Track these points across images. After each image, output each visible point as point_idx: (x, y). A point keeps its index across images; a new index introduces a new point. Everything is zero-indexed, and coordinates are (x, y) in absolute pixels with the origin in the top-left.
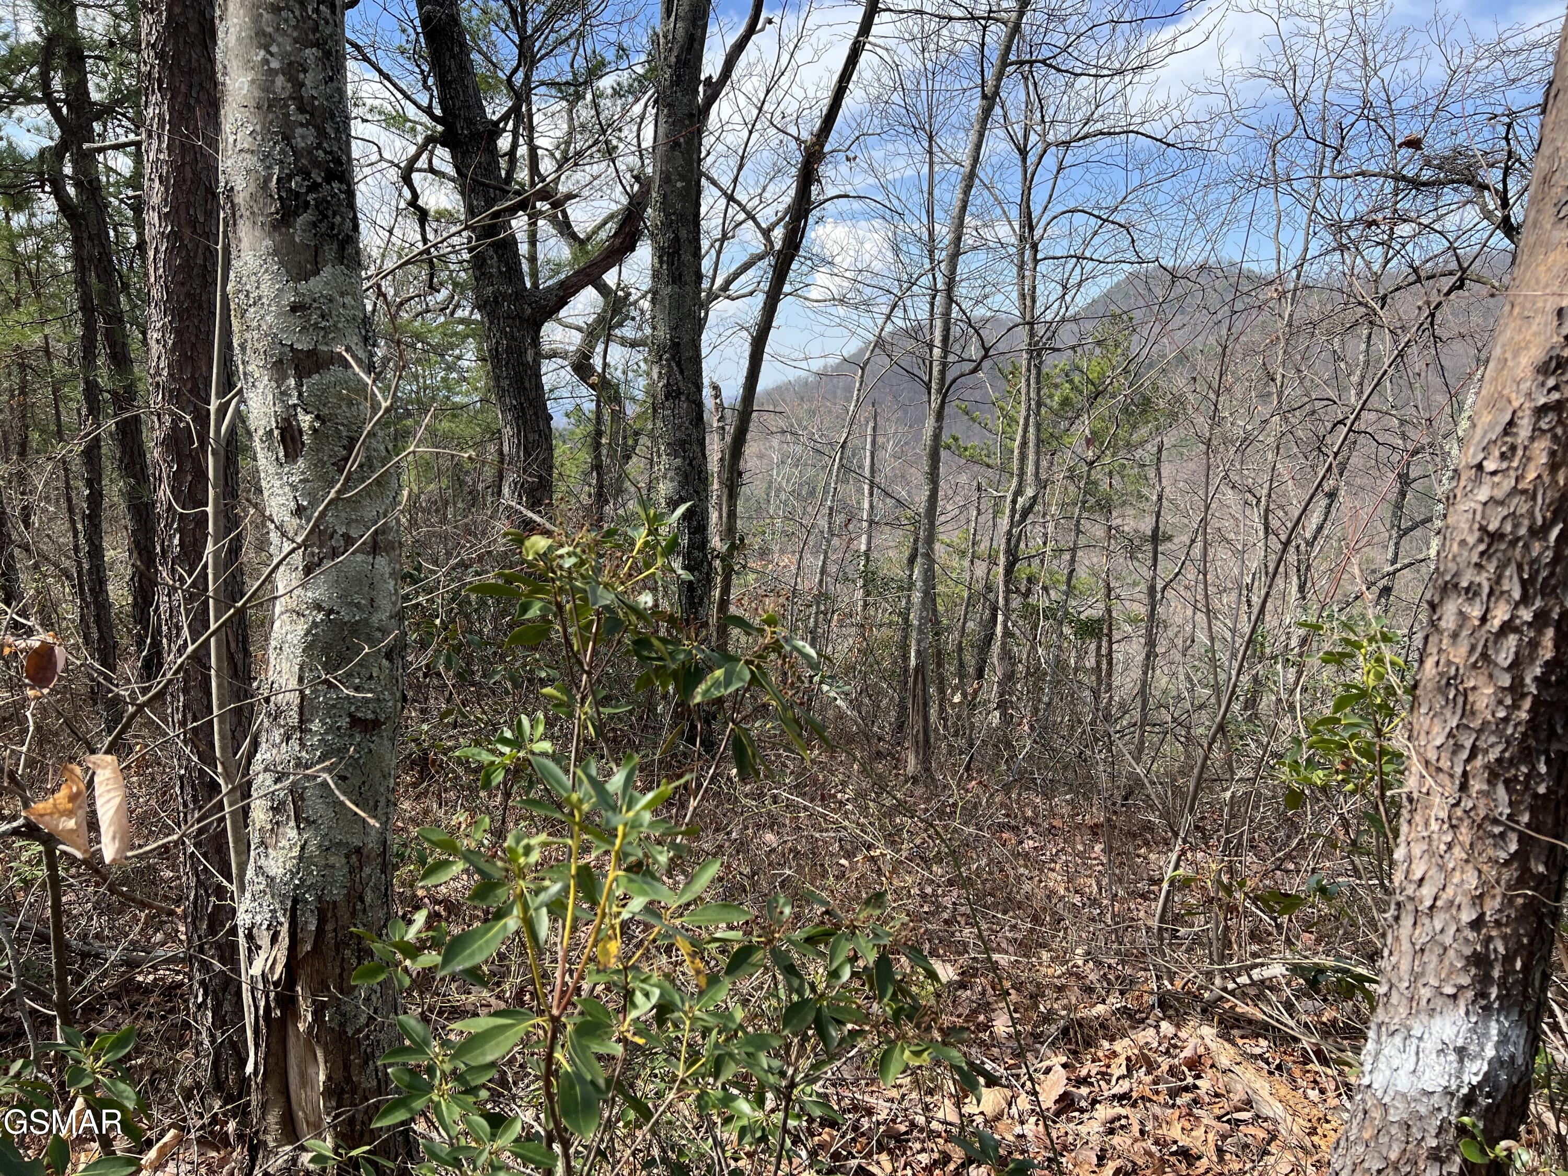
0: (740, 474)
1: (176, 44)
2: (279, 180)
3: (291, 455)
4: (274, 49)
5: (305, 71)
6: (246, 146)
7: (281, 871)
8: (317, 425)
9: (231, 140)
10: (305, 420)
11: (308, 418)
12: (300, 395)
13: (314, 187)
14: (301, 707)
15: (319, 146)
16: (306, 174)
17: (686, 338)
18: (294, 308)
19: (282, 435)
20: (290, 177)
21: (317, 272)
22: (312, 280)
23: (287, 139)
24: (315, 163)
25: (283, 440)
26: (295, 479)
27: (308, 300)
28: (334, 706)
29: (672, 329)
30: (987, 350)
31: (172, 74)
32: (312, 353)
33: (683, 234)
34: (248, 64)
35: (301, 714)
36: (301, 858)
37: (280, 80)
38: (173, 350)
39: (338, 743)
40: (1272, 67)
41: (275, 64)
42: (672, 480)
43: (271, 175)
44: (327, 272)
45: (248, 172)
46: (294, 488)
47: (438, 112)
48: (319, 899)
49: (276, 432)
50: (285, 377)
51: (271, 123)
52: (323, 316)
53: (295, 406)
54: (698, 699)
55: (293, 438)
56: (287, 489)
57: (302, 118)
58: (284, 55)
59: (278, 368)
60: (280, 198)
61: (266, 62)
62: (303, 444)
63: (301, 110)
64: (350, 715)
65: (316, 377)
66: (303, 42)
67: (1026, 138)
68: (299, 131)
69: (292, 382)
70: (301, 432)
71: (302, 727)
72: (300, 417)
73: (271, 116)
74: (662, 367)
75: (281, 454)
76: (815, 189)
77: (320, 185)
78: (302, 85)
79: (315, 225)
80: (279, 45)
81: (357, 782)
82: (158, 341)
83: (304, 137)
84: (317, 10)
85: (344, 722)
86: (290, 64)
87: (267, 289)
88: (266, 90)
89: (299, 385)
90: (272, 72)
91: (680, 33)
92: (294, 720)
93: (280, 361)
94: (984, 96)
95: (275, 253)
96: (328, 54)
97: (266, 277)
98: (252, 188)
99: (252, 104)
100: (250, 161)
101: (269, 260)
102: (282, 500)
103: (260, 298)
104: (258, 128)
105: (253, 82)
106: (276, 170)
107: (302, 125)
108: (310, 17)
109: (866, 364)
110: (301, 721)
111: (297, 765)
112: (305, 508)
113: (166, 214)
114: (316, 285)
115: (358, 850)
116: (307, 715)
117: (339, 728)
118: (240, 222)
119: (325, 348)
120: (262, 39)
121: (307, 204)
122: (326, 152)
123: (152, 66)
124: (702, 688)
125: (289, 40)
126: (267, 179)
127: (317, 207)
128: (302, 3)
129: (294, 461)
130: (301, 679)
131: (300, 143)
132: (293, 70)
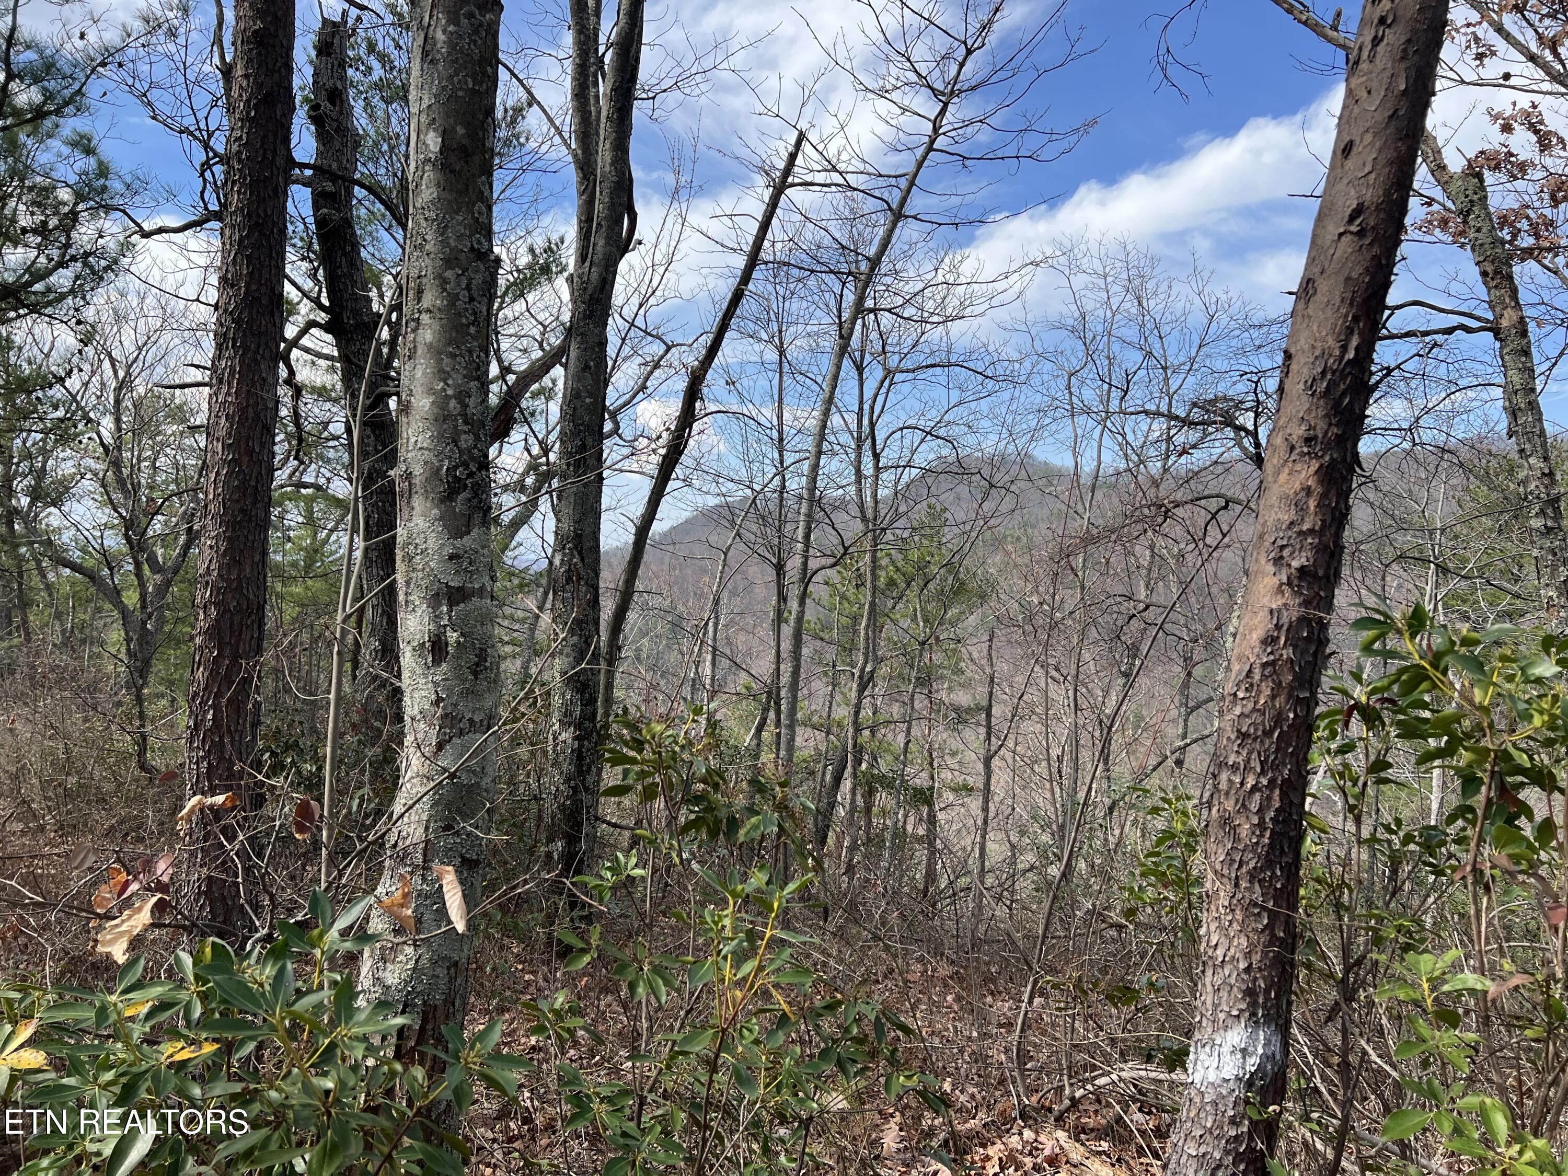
2: (448, 469)
3: (437, 662)
4: (450, 382)
5: (469, 396)
6: (425, 445)
7: (397, 981)
8: (461, 640)
9: (413, 440)
10: (452, 636)
11: (455, 634)
12: (450, 618)
13: (471, 475)
14: (425, 850)
15: (475, 447)
16: (466, 465)
17: (588, 530)
18: (451, 557)
19: (432, 646)
20: (456, 467)
21: (468, 533)
22: (465, 538)
23: (455, 442)
24: (473, 459)
25: (432, 650)
26: (438, 678)
27: (461, 552)
28: (451, 849)
29: (575, 522)
30: (846, 549)
32: (459, 589)
33: (589, 441)
34: (430, 391)
35: (425, 855)
36: (414, 969)
37: (453, 403)
41: (450, 392)
42: (568, 656)
43: (442, 466)
44: (475, 533)
45: (426, 463)
46: (436, 684)
47: (325, 301)
48: (425, 1002)
49: (428, 644)
50: (440, 605)
51: (444, 431)
52: (470, 563)
53: (445, 626)
55: (440, 649)
56: (430, 685)
57: (466, 428)
58: (457, 386)
59: (434, 601)
60: (448, 481)
61: (444, 390)
62: (448, 653)
63: (466, 422)
64: (462, 856)
65: (462, 605)
66: (469, 377)
67: (862, 357)
68: (463, 437)
69: (444, 609)
70: (447, 644)
71: (425, 865)
72: (448, 634)
73: (444, 426)
74: (564, 555)
75: (430, 660)
77: (474, 473)
78: (467, 406)
79: (470, 500)
80: (453, 379)
83: (467, 441)
84: (479, 356)
85: (457, 862)
86: (460, 392)
87: (433, 543)
88: (442, 409)
89: (450, 611)
90: (447, 397)
92: (419, 858)
93: (437, 594)
94: (841, 337)
95: (441, 519)
97: (432, 535)
98: (427, 475)
99: (431, 417)
100: (427, 455)
101: (436, 523)
102: (423, 693)
103: (426, 549)
104: (435, 434)
105: (433, 403)
106: (446, 462)
107: (465, 432)
108: (474, 361)
109: (729, 548)
110: (425, 861)
111: (419, 895)
112: (443, 700)
114: (467, 541)
115: (456, 964)
116: (429, 857)
119: (469, 585)
120: (442, 374)
121: (466, 486)
125: (461, 376)
126: (439, 469)
127: (472, 488)
128: (470, 352)
129: (439, 665)
130: (427, 828)
131: (463, 444)
132: (462, 396)
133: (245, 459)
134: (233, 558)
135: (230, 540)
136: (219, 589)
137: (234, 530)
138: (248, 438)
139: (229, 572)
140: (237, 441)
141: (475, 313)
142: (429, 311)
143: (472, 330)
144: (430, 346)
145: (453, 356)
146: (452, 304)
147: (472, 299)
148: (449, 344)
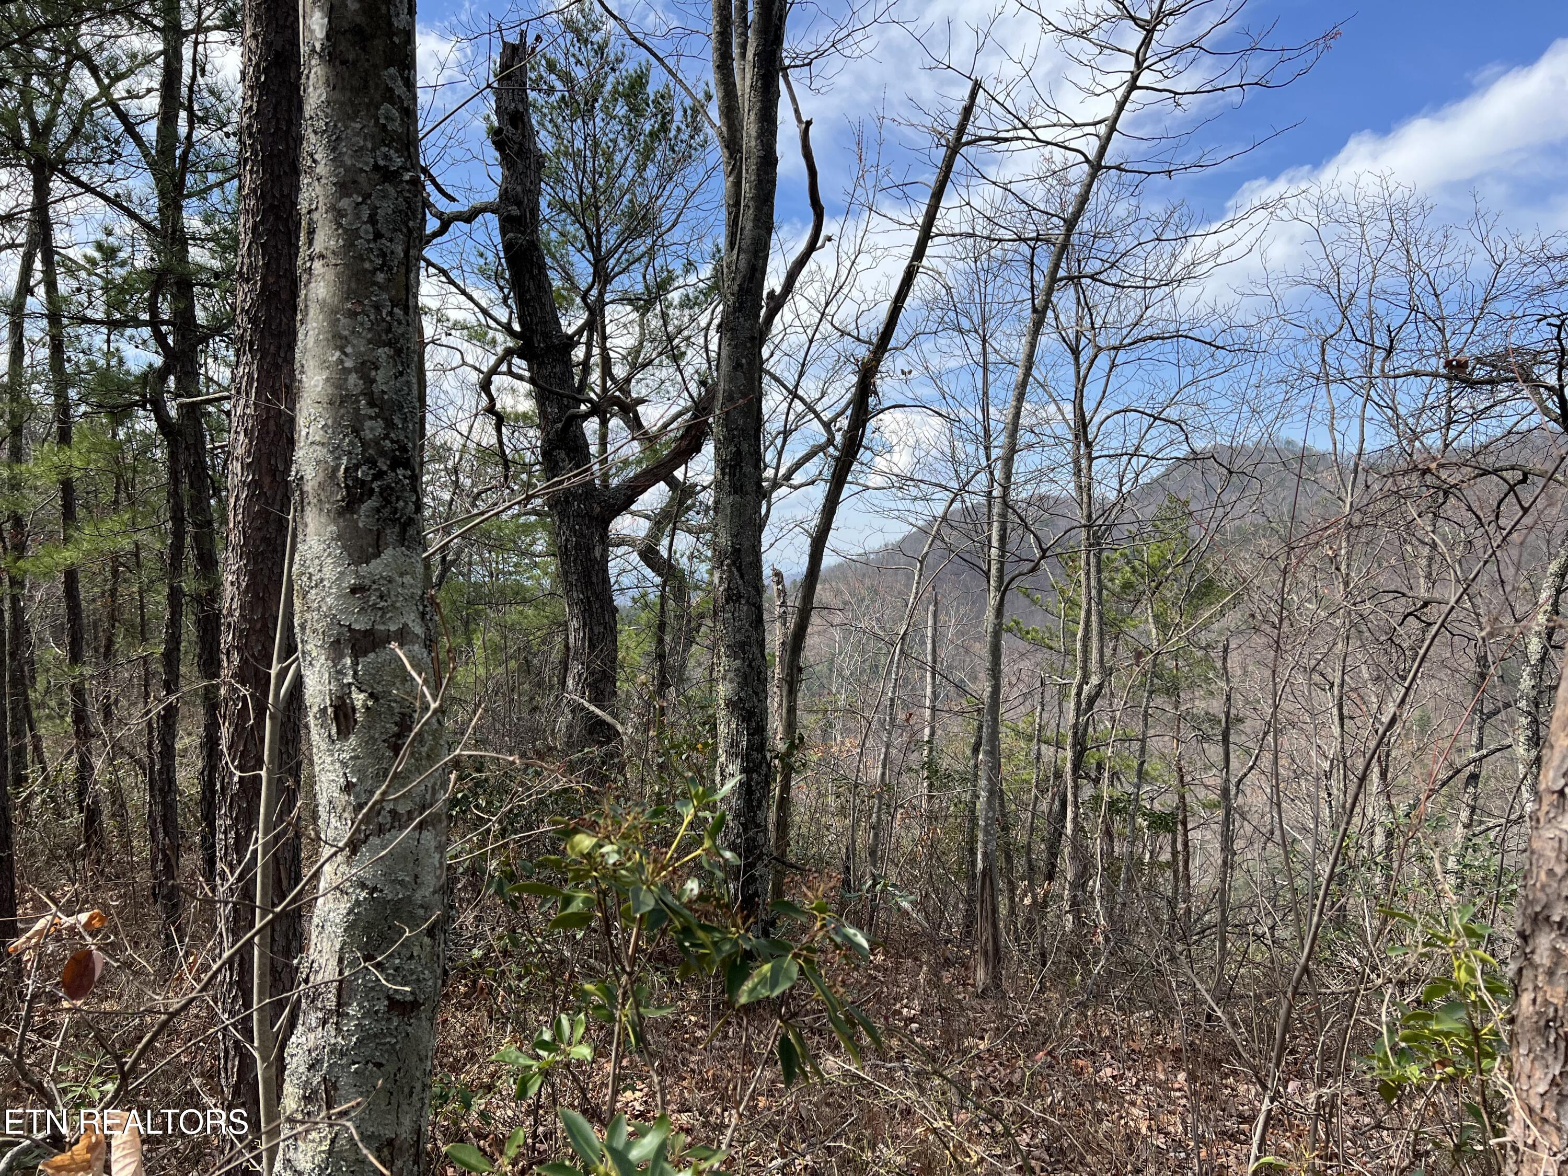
0: (800, 670)
1: (268, 310)
2: (346, 469)
3: (343, 733)
4: (349, 350)
5: (377, 368)
6: (317, 438)
7: (310, 1166)
8: (370, 703)
9: (304, 433)
10: (359, 699)
11: (362, 696)
12: (356, 673)
13: (379, 475)
14: (339, 990)
15: (387, 436)
16: (372, 462)
17: (747, 544)
18: (354, 590)
19: (336, 713)
20: (357, 467)
21: (377, 555)
22: (374, 563)
23: (356, 431)
24: (382, 453)
25: (336, 718)
26: (346, 756)
27: (367, 582)
28: (372, 988)
29: (733, 536)
30: (1044, 551)
31: (262, 338)
32: (369, 633)
33: (745, 447)
34: (324, 364)
35: (339, 996)
36: (330, 1152)
37: (353, 378)
38: (246, 592)
39: (376, 1028)
40: (1316, 275)
41: (349, 364)
42: (731, 681)
43: (339, 466)
44: (388, 554)
45: (318, 462)
46: (344, 764)
47: (517, 327)
49: (330, 710)
50: (342, 656)
51: (342, 417)
52: (381, 597)
53: (350, 684)
54: (743, 1000)
55: (346, 716)
56: (337, 765)
57: (372, 412)
58: (358, 355)
59: (335, 648)
60: (347, 486)
61: (341, 361)
62: (356, 721)
63: (371, 404)
64: (389, 998)
65: (372, 656)
66: (377, 343)
67: (1078, 339)
68: (368, 424)
69: (348, 661)
70: (354, 710)
71: (340, 1011)
72: (354, 696)
73: (342, 411)
74: (723, 572)
75: (334, 731)
76: (872, 400)
77: (385, 473)
78: (373, 381)
79: (378, 510)
80: (353, 346)
81: (391, 1068)
82: (232, 583)
83: (373, 429)
84: (391, 313)
85: (382, 1005)
86: (363, 363)
87: (329, 572)
88: (339, 387)
89: (355, 664)
90: (347, 372)
91: (743, 264)
92: (332, 1004)
93: (338, 641)
94: (1035, 310)
95: (339, 537)
96: (399, 352)
97: (329, 560)
98: (321, 478)
99: (326, 400)
100: (320, 452)
101: (333, 545)
102: (332, 776)
103: (322, 580)
104: (330, 422)
105: (327, 380)
106: (344, 460)
107: (371, 418)
108: (384, 320)
109: (924, 558)
110: (339, 1005)
111: (332, 1052)
112: (354, 785)
113: (249, 464)
114: (376, 567)
115: (390, 1143)
116: (345, 998)
117: (376, 1012)
118: (308, 509)
119: (382, 628)
120: (338, 340)
121: (372, 491)
122: (392, 442)
123: (245, 330)
124: (748, 985)
125: (364, 342)
126: (336, 469)
127: (381, 494)
128: (377, 307)
129: (346, 738)
130: (341, 960)
131: (368, 435)
132: (365, 368)
133: (267, 480)
134: (256, 595)
135: (252, 575)
136: (241, 631)
137: (255, 563)
138: (270, 454)
139: (252, 611)
140: (257, 460)
141: (383, 254)
142: (321, 256)
143: (380, 277)
144: (323, 304)
145: (352, 314)
146: (349, 245)
147: (378, 236)
148: (348, 299)
